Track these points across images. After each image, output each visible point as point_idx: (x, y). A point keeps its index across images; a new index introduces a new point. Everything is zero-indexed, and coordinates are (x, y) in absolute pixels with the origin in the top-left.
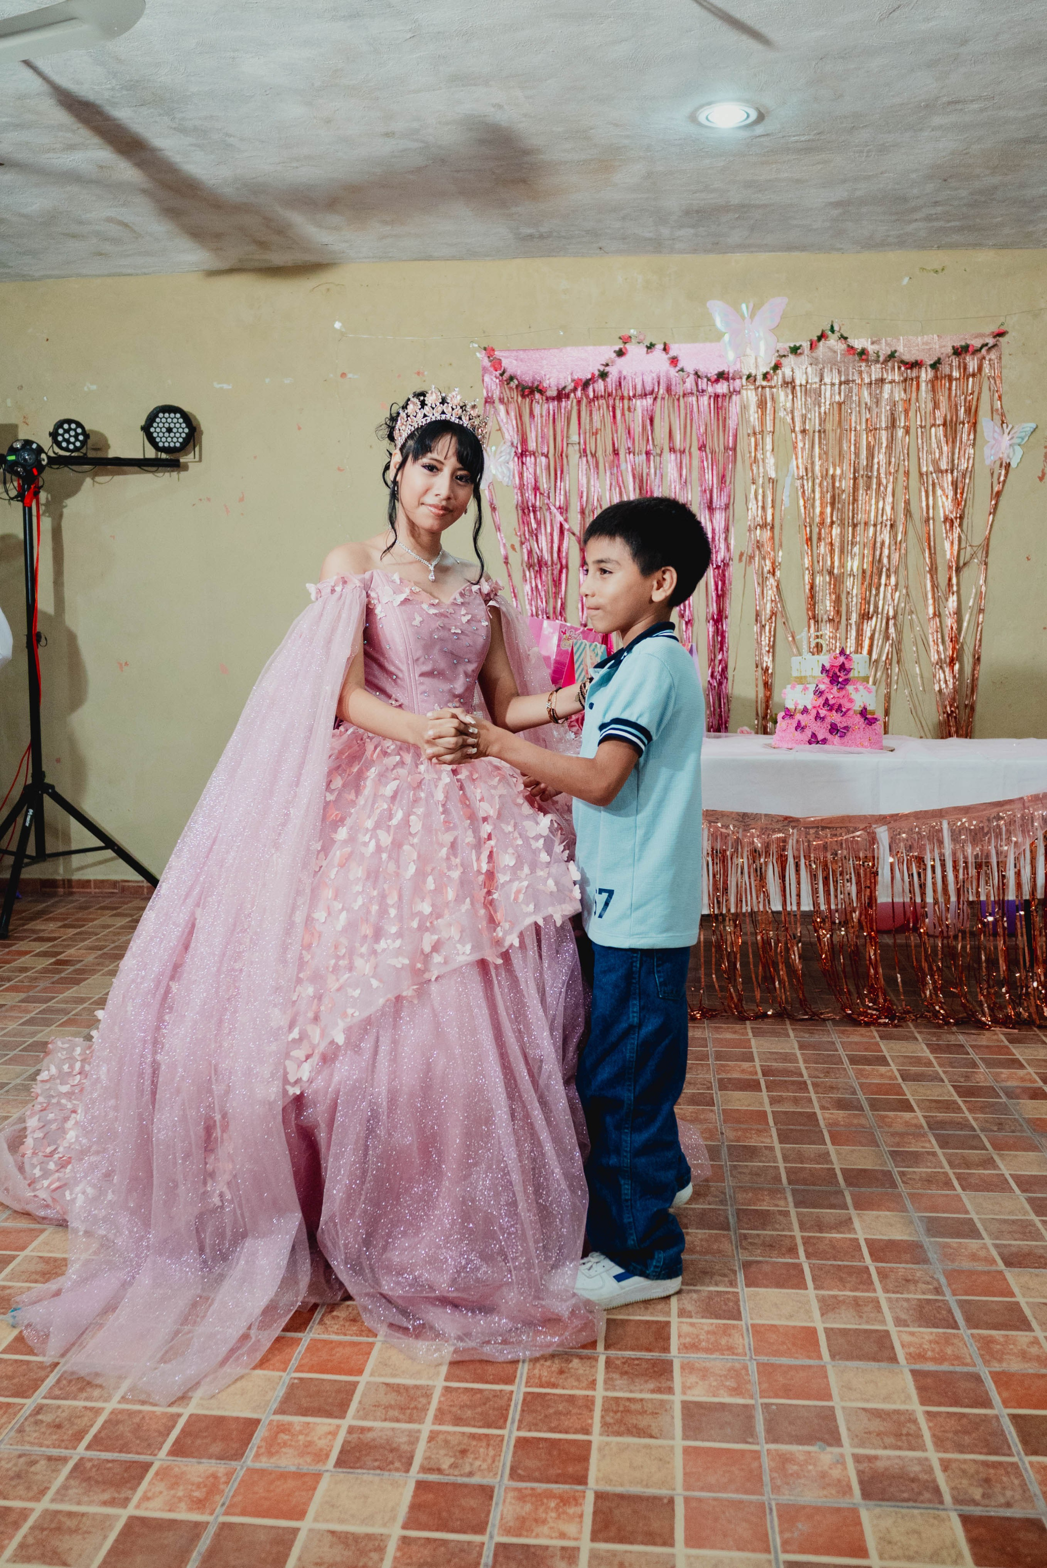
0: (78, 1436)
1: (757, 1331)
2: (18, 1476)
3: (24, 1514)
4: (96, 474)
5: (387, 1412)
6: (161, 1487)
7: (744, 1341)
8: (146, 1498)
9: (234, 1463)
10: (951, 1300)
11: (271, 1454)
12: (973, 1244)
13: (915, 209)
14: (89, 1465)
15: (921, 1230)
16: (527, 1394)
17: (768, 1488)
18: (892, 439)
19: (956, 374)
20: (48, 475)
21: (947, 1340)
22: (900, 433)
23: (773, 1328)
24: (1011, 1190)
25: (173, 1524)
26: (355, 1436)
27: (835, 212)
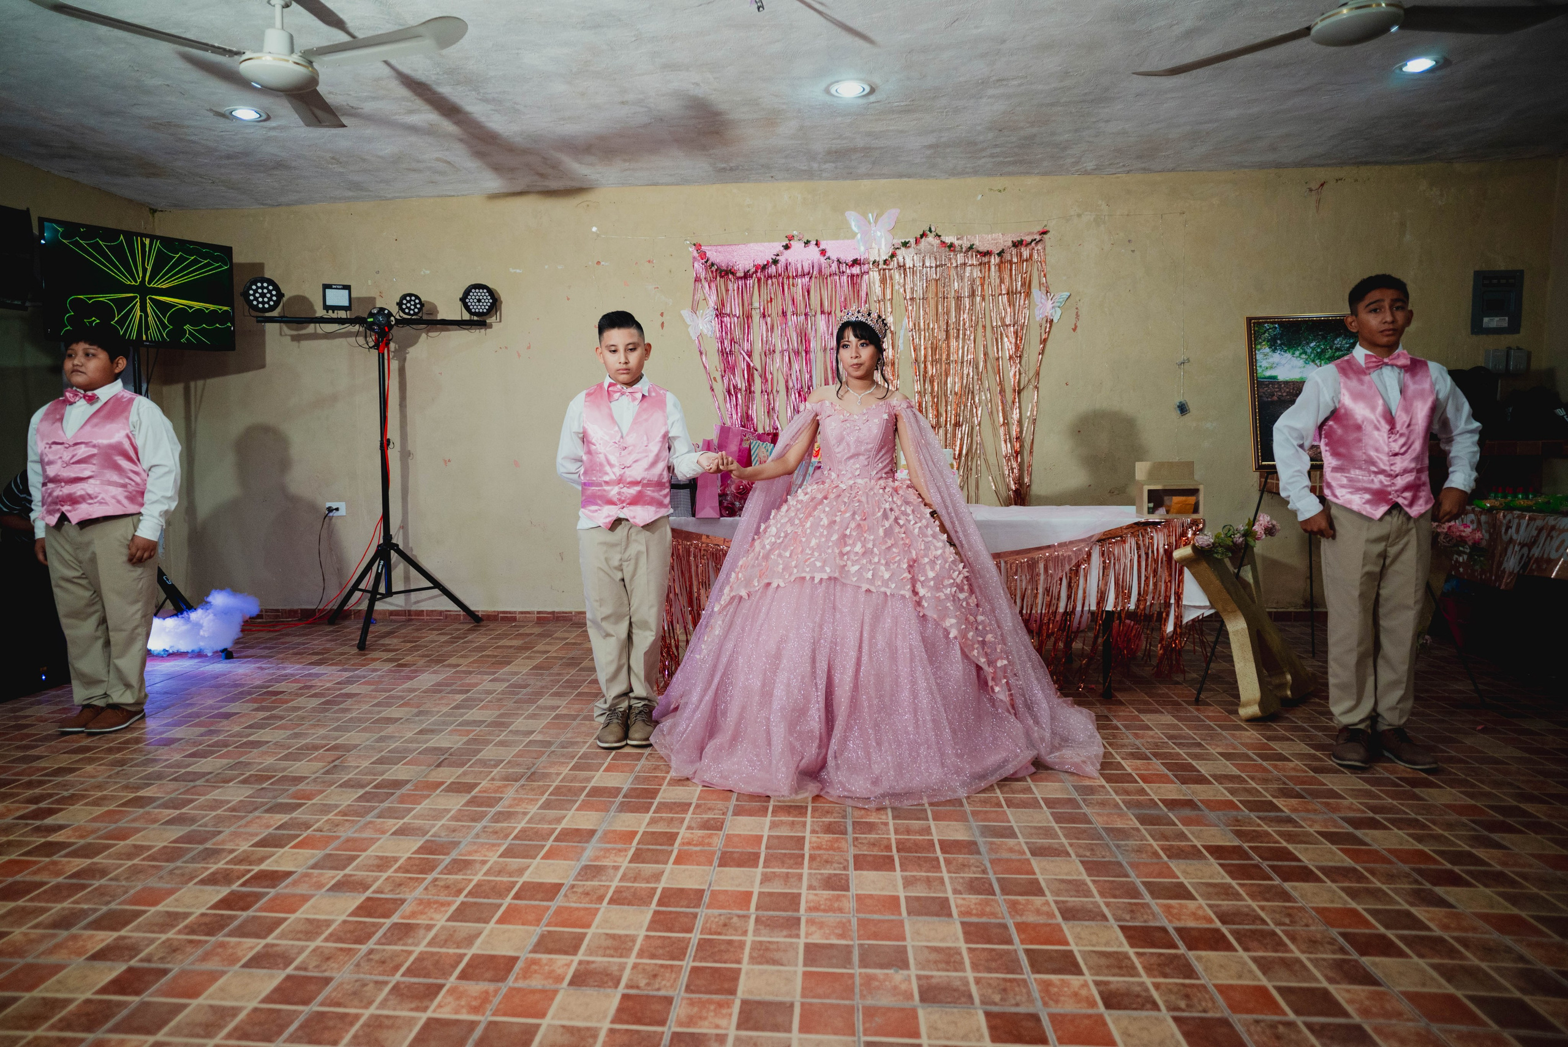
0: (397, 968)
1: (859, 898)
2: (355, 993)
3: (357, 1017)
4: (429, 331)
5: (605, 951)
6: (450, 999)
7: (850, 905)
8: (440, 1006)
9: (500, 984)
10: (992, 877)
11: (525, 978)
12: (1011, 842)
13: (983, 150)
14: (402, 986)
15: (977, 833)
16: (700, 939)
17: (857, 996)
18: (973, 304)
19: (1015, 260)
20: (395, 331)
21: (987, 903)
22: (978, 299)
23: (871, 896)
24: (1041, 807)
25: (457, 1022)
26: (583, 966)
27: (929, 152)
